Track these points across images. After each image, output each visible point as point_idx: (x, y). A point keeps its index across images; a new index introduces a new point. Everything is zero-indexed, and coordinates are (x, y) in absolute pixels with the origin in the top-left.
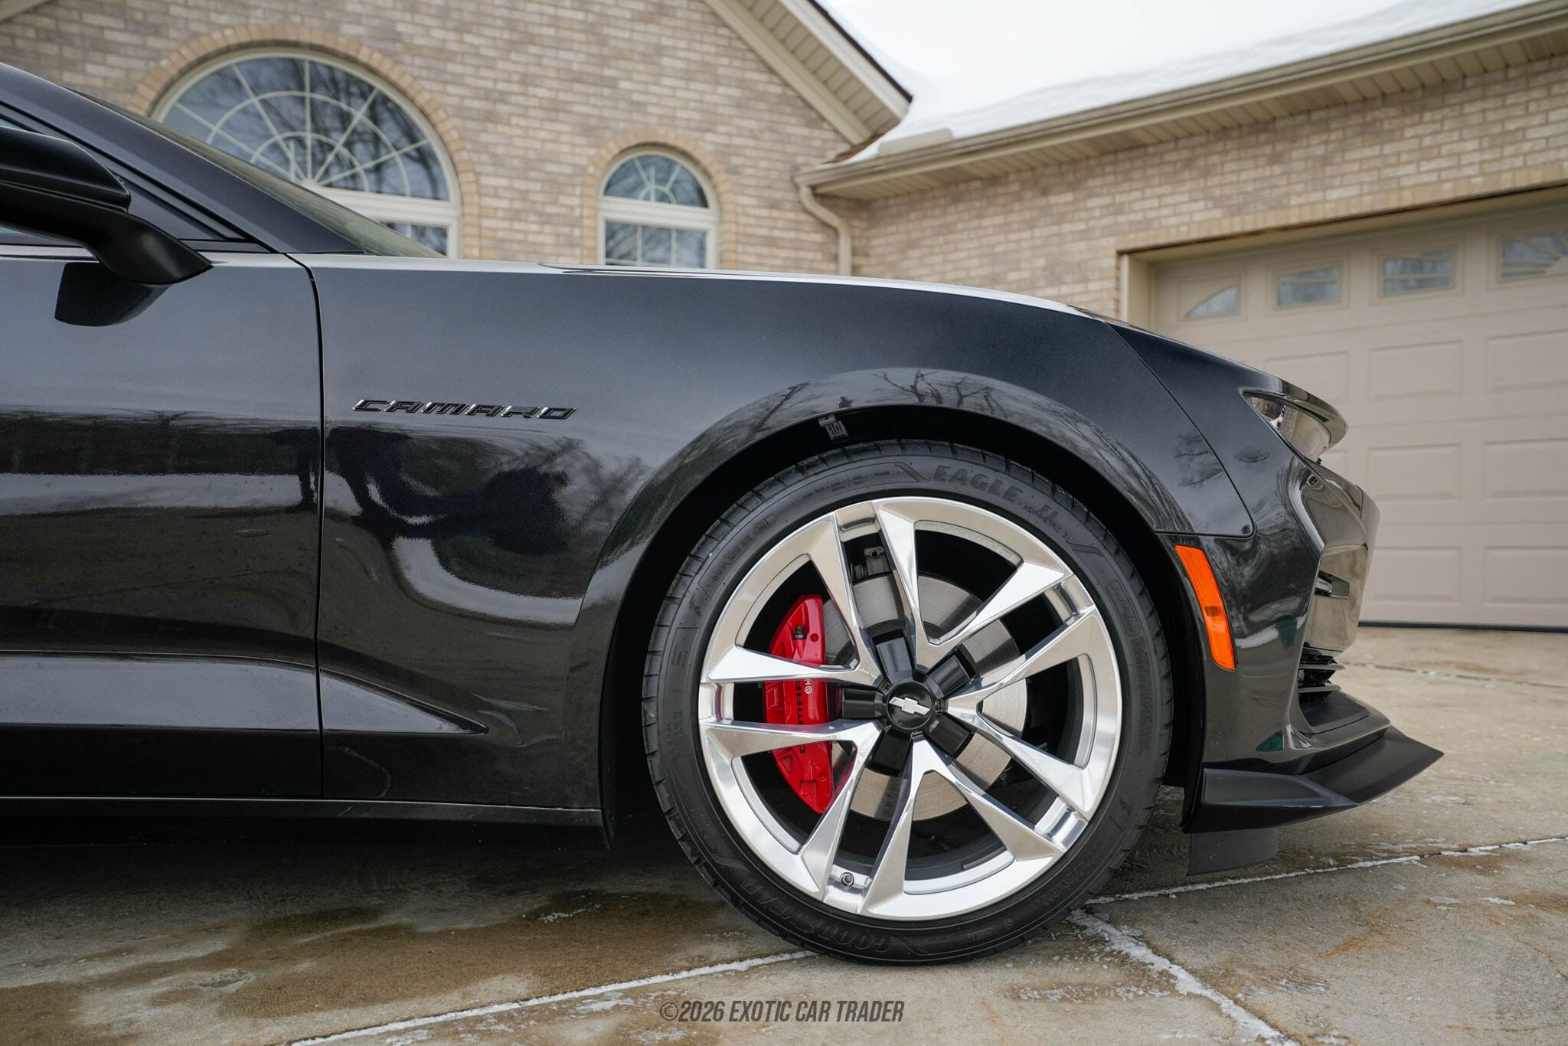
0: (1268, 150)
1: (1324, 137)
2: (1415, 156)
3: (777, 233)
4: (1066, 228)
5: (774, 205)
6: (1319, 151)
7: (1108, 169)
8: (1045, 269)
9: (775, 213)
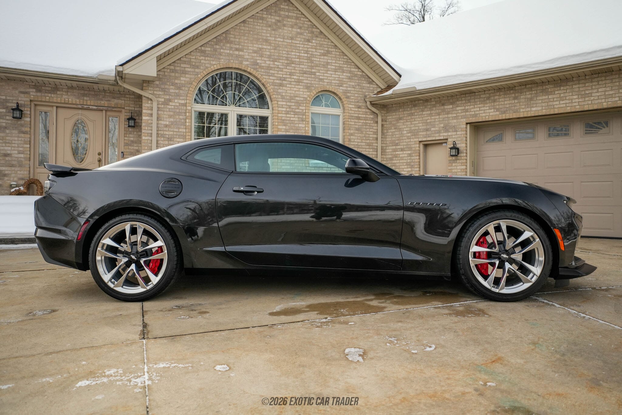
0: (513, 95)
1: (531, 92)
2: (559, 99)
3: (360, 115)
4: (450, 115)
5: (359, 107)
6: (529, 96)
7: (463, 99)
8: (443, 127)
9: (359, 110)
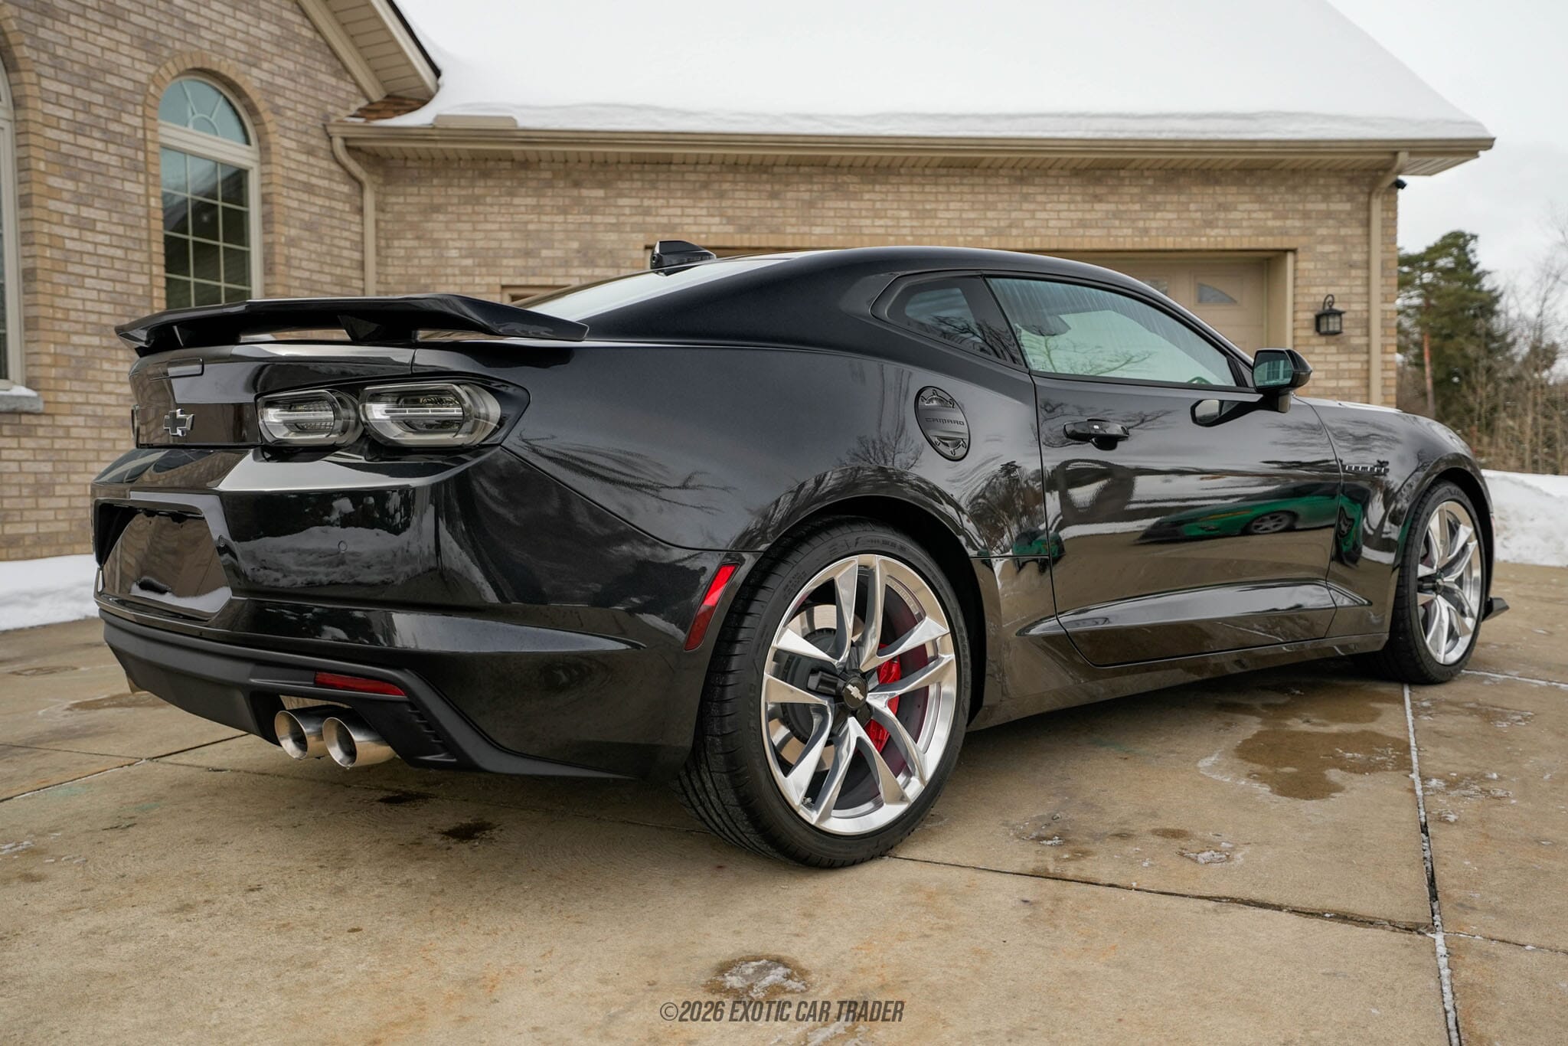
3: (314, 181)
4: (598, 219)
5: (311, 152)
7: (636, 176)
